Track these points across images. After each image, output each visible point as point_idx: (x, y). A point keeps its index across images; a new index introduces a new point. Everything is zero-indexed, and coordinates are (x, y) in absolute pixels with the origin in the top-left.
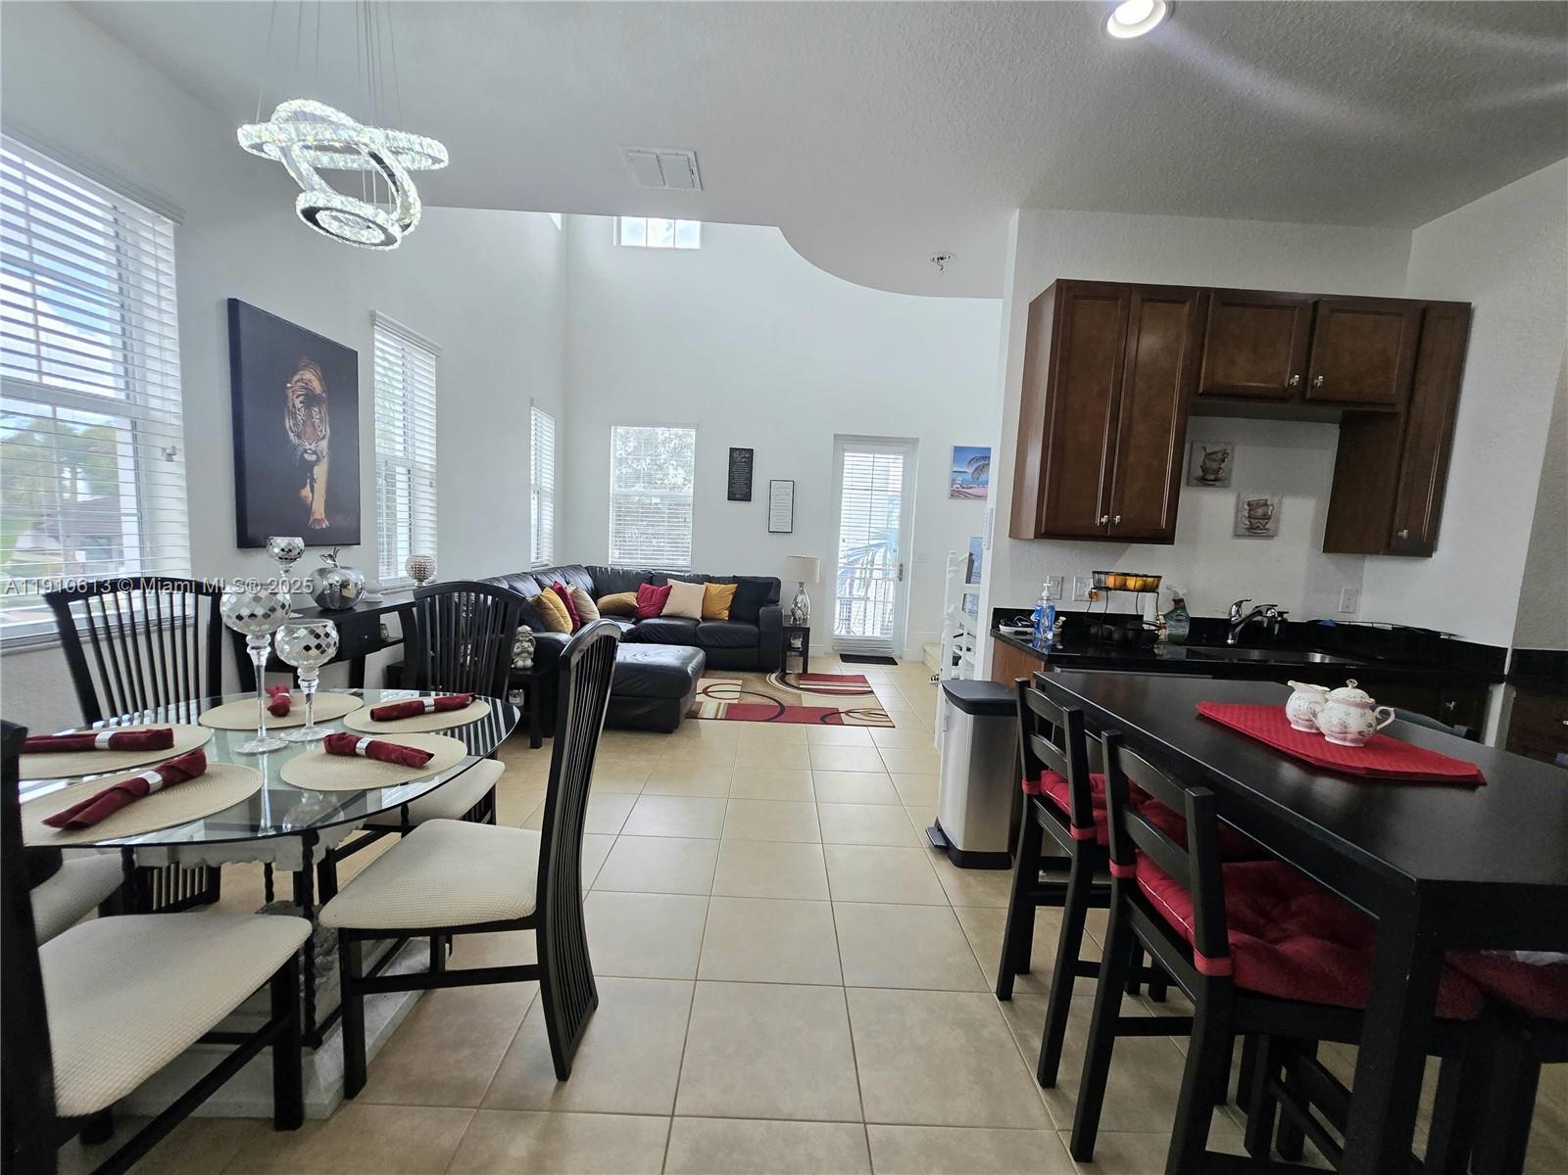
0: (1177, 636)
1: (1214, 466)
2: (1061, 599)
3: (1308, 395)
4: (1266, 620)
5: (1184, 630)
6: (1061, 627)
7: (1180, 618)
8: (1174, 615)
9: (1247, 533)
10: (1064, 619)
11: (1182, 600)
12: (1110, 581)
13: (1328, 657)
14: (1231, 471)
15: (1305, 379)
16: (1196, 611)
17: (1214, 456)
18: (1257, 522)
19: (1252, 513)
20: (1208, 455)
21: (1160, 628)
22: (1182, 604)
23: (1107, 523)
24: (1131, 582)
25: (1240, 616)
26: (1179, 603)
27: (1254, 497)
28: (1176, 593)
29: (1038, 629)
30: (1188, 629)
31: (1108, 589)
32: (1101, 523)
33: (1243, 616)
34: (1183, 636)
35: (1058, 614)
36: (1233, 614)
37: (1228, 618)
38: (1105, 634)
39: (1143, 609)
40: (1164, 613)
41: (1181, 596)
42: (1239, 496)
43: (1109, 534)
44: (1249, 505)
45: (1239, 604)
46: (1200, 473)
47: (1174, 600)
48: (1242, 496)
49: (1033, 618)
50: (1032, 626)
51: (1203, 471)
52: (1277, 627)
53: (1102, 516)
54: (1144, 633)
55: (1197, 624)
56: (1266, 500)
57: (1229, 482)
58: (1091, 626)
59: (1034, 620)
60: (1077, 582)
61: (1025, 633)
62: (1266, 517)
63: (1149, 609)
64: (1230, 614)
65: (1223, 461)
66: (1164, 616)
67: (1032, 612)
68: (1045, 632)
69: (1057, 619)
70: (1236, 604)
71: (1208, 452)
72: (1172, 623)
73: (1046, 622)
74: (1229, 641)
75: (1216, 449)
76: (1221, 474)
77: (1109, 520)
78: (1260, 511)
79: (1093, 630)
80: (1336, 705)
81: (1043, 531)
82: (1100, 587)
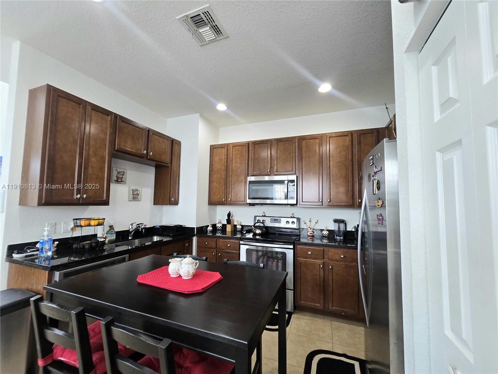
0: (112, 240)
1: (121, 176)
2: (55, 233)
3: (148, 158)
4: (140, 229)
5: (114, 237)
6: (56, 247)
7: (112, 233)
8: (110, 232)
9: (133, 200)
10: (57, 243)
11: (112, 226)
12: (83, 223)
13: (158, 237)
14: (126, 178)
15: (147, 152)
16: (117, 229)
17: (120, 173)
18: (135, 196)
19: (133, 193)
20: (118, 173)
21: (105, 238)
22: (112, 227)
23: (80, 198)
24: (93, 223)
25: (132, 228)
26: (111, 227)
27: (134, 188)
28: (110, 223)
29: (42, 251)
30: (115, 237)
31: (81, 226)
32: (77, 198)
33: (134, 228)
34: (114, 239)
35: (54, 241)
36: (130, 228)
37: (129, 229)
38: (81, 246)
39: (97, 232)
40: (106, 232)
41: (112, 225)
42: (129, 187)
43: (81, 202)
44: (132, 191)
45: (132, 225)
46: (116, 179)
47: (109, 226)
48: (130, 187)
49: (38, 246)
50: (38, 250)
51: (117, 178)
52: (144, 230)
53: (77, 195)
54: (100, 243)
55: (118, 233)
56: (138, 189)
57: (126, 182)
58: (73, 244)
59: (38, 247)
60: (64, 224)
61: (33, 255)
62: (138, 194)
63: (100, 232)
64: (129, 228)
65: (124, 175)
66: (106, 233)
67: (37, 243)
68: (46, 252)
69: (53, 243)
70: (131, 224)
71: (118, 171)
72: (109, 235)
73: (47, 247)
74: (130, 238)
75: (121, 171)
76: (123, 180)
77: (81, 197)
78: (136, 193)
79: (75, 246)
80: (185, 265)
81: (43, 202)
82: (76, 226)
